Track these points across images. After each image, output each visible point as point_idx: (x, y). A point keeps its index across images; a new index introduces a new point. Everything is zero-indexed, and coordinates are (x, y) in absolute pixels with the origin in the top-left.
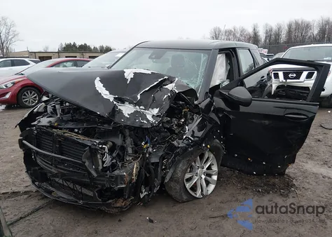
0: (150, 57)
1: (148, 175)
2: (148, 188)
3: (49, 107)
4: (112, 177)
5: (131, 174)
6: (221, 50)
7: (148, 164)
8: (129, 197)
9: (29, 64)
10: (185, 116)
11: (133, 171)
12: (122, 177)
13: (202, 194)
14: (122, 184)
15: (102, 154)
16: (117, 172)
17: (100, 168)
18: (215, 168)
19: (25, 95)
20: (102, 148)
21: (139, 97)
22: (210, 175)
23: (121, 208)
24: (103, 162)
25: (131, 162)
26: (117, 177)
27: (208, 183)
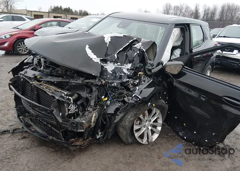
0: (118, 26)
1: (105, 123)
2: (103, 132)
3: (35, 59)
4: (74, 123)
5: (90, 121)
6: (177, 25)
7: (105, 114)
8: (87, 138)
9: (25, 20)
10: (140, 78)
11: (91, 119)
12: (82, 124)
13: (148, 141)
14: (81, 129)
15: (68, 104)
16: (78, 120)
17: (67, 114)
18: (160, 121)
19: (19, 45)
20: (68, 99)
21: (116, 56)
22: (155, 127)
23: (80, 146)
24: (69, 110)
25: (91, 112)
26: (77, 124)
27: (153, 132)
